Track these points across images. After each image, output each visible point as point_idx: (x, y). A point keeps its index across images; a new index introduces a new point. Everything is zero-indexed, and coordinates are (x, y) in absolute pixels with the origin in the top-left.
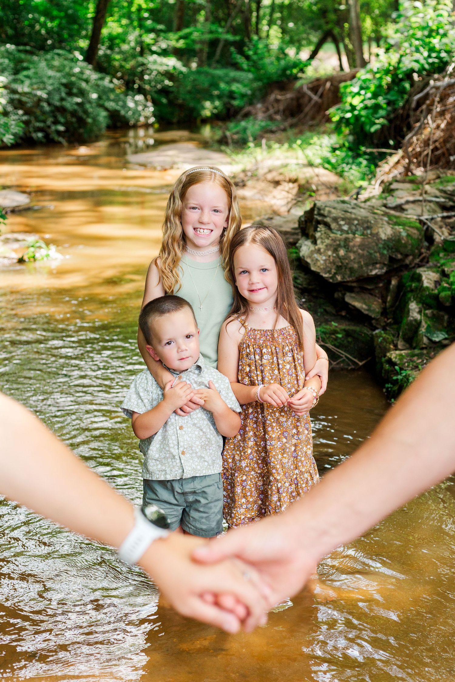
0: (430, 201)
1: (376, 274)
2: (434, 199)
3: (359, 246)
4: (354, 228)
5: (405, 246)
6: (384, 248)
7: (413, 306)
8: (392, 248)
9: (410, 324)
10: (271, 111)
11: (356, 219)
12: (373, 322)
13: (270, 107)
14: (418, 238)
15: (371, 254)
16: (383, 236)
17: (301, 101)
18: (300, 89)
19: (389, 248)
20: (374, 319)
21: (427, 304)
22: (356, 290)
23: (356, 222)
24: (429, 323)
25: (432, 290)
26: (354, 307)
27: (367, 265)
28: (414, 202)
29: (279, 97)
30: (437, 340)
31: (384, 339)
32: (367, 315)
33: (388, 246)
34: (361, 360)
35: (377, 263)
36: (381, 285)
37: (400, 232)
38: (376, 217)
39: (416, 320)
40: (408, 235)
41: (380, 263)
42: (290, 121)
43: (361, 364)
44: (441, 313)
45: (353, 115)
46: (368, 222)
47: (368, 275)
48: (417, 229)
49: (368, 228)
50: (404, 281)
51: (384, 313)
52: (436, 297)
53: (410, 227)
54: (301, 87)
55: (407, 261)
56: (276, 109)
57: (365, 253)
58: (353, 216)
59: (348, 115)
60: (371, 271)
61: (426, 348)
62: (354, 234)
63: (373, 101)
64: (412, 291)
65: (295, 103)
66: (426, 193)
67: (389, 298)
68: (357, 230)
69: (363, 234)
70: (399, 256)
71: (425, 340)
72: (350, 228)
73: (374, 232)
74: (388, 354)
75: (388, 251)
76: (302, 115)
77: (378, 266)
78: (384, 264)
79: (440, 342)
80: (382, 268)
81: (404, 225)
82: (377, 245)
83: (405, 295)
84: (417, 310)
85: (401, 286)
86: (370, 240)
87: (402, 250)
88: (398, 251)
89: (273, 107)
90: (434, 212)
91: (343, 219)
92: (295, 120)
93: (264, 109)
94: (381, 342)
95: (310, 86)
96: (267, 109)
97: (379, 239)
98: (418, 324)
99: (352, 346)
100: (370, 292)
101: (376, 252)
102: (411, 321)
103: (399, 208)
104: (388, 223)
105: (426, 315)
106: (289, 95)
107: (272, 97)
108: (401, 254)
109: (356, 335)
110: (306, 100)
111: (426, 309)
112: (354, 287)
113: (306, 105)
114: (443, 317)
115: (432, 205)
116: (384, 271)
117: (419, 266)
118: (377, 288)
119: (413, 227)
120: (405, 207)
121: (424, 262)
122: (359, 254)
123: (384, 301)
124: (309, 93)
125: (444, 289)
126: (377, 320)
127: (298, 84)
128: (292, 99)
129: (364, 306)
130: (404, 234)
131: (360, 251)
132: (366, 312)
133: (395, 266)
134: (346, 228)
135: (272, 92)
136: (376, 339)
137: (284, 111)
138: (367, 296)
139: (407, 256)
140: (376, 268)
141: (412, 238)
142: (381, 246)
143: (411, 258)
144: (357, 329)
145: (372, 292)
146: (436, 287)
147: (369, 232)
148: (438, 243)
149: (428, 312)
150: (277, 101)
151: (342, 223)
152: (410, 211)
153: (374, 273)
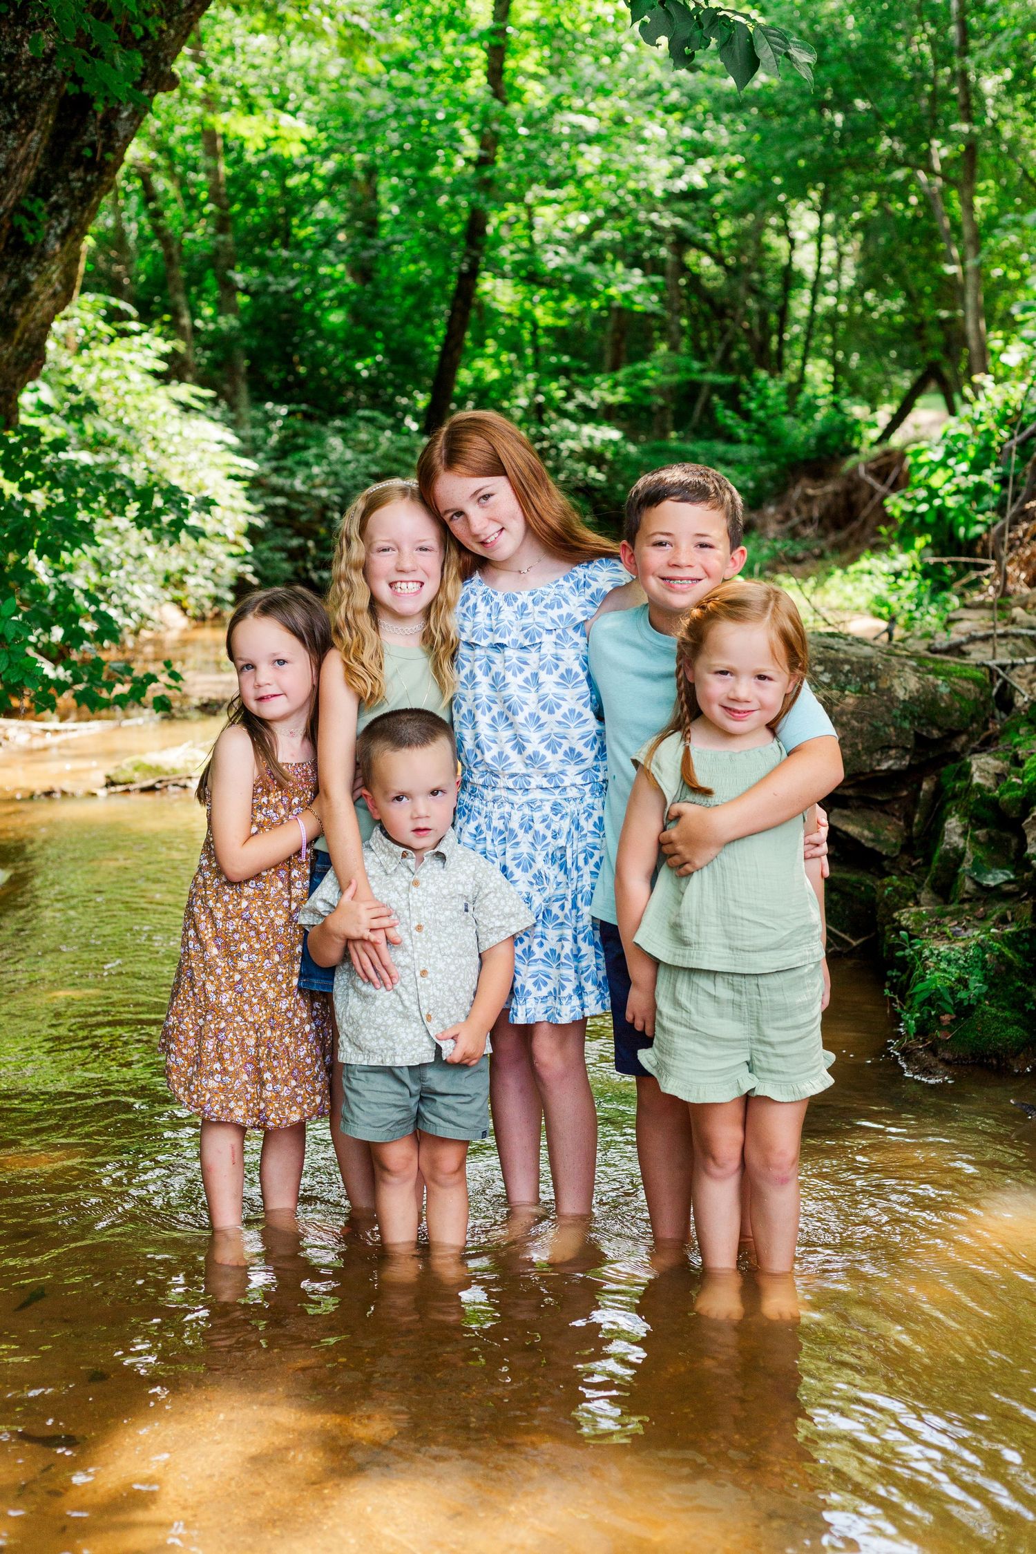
0: (1017, 636)
1: (889, 769)
2: (1024, 631)
3: (853, 713)
4: (843, 678)
5: (947, 712)
6: (905, 718)
7: (953, 824)
8: (920, 718)
9: (945, 857)
10: (796, 519)
11: (847, 661)
12: (886, 863)
13: (793, 513)
14: (976, 700)
15: (877, 729)
16: (901, 694)
17: (854, 497)
18: (852, 476)
19: (915, 718)
20: (886, 857)
21: (978, 818)
22: (856, 803)
23: (847, 667)
24: (980, 854)
25: (990, 790)
26: (846, 833)
27: (870, 751)
28: (986, 639)
29: (810, 492)
30: (992, 884)
31: (896, 889)
32: (872, 850)
33: (911, 713)
34: (855, 937)
35: (890, 748)
36: (905, 793)
37: (936, 686)
38: (894, 660)
39: (955, 849)
40: (954, 692)
41: (896, 747)
42: (832, 537)
43: (854, 943)
44: (1006, 835)
45: (931, 506)
46: (871, 666)
47: (874, 771)
48: (975, 681)
49: (871, 678)
50: (944, 780)
51: (908, 847)
52: (994, 804)
53: (960, 678)
54: (855, 470)
55: (958, 744)
56: (804, 516)
57: (866, 726)
58: (841, 656)
59: (923, 508)
60: (879, 762)
61: (969, 900)
62: (842, 690)
63: (975, 478)
64: (955, 796)
65: (841, 502)
66: (1013, 621)
67: (917, 818)
68: (849, 683)
69: (861, 691)
70: (936, 734)
71: (969, 885)
72: (834, 679)
73: (883, 686)
74: (896, 915)
75: (911, 723)
76: (855, 525)
77: (893, 752)
78: (906, 750)
79: (997, 887)
80: (903, 757)
81: (948, 674)
82: (889, 711)
83: (942, 807)
84: (959, 830)
85: (938, 791)
86: (875, 701)
87: (940, 720)
88: (933, 723)
89: (799, 511)
90: (1024, 655)
91: (821, 662)
92: (843, 535)
93: (779, 517)
94: (889, 896)
95: (873, 466)
96: (787, 516)
97: (893, 699)
98: (960, 856)
99: (839, 908)
100: (882, 807)
101: (886, 725)
102: (946, 851)
103: (956, 650)
104: (915, 670)
105: (975, 839)
106: (830, 488)
107: (796, 493)
108: (940, 729)
109: (848, 889)
110: (864, 494)
111: (975, 828)
112: (850, 797)
113: (865, 505)
114: (1008, 840)
115: (1019, 642)
116: (905, 762)
117: (975, 751)
118: (896, 799)
119: (966, 679)
120: (965, 648)
121: (987, 744)
122: (852, 729)
123: (909, 824)
124: (870, 480)
125: (1012, 787)
126: (893, 860)
127: (850, 463)
128: (836, 494)
129: (866, 833)
130: (944, 690)
131: (855, 723)
132: (869, 845)
133: (931, 755)
134: (826, 678)
135: (797, 482)
136: (879, 891)
137: (821, 520)
138: (874, 816)
139: (953, 734)
140: (889, 758)
141: (962, 697)
142: (897, 712)
143: (964, 738)
144: (853, 877)
145: (887, 808)
146: (997, 784)
147: (873, 685)
148: (1019, 710)
149: (980, 833)
150: (808, 499)
151: (819, 668)
152: (973, 656)
153: (884, 766)
